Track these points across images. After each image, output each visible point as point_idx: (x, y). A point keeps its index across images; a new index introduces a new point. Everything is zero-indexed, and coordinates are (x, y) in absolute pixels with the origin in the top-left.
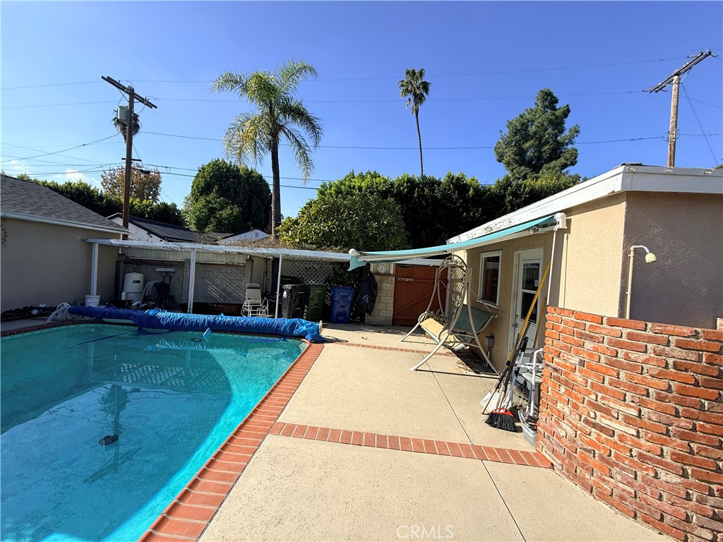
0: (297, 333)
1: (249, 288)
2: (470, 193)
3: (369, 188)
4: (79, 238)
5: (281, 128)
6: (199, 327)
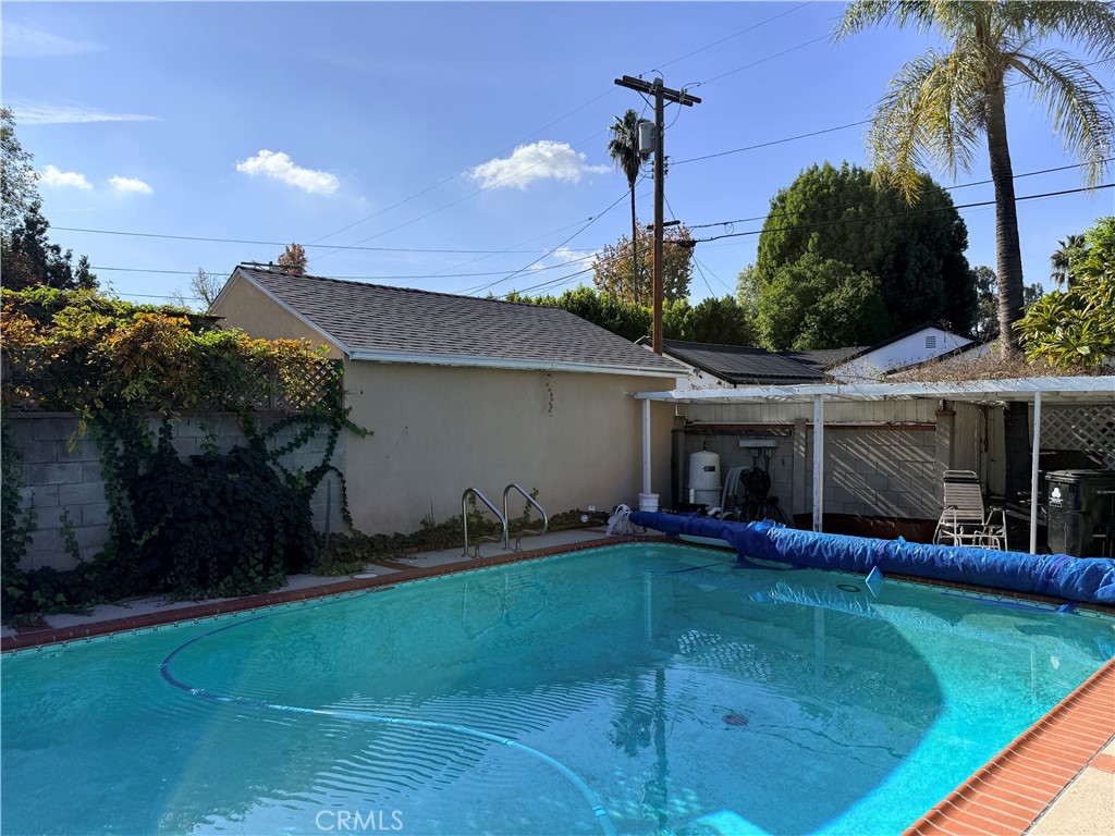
0: (1108, 595)
6: (854, 565)
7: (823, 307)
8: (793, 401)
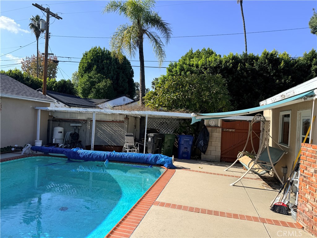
0: (159, 163)
1: (127, 136)
2: (282, 65)
3: (204, 65)
4: (31, 107)
5: (144, 31)
6: (101, 159)
7: (97, 87)
8: (87, 113)
